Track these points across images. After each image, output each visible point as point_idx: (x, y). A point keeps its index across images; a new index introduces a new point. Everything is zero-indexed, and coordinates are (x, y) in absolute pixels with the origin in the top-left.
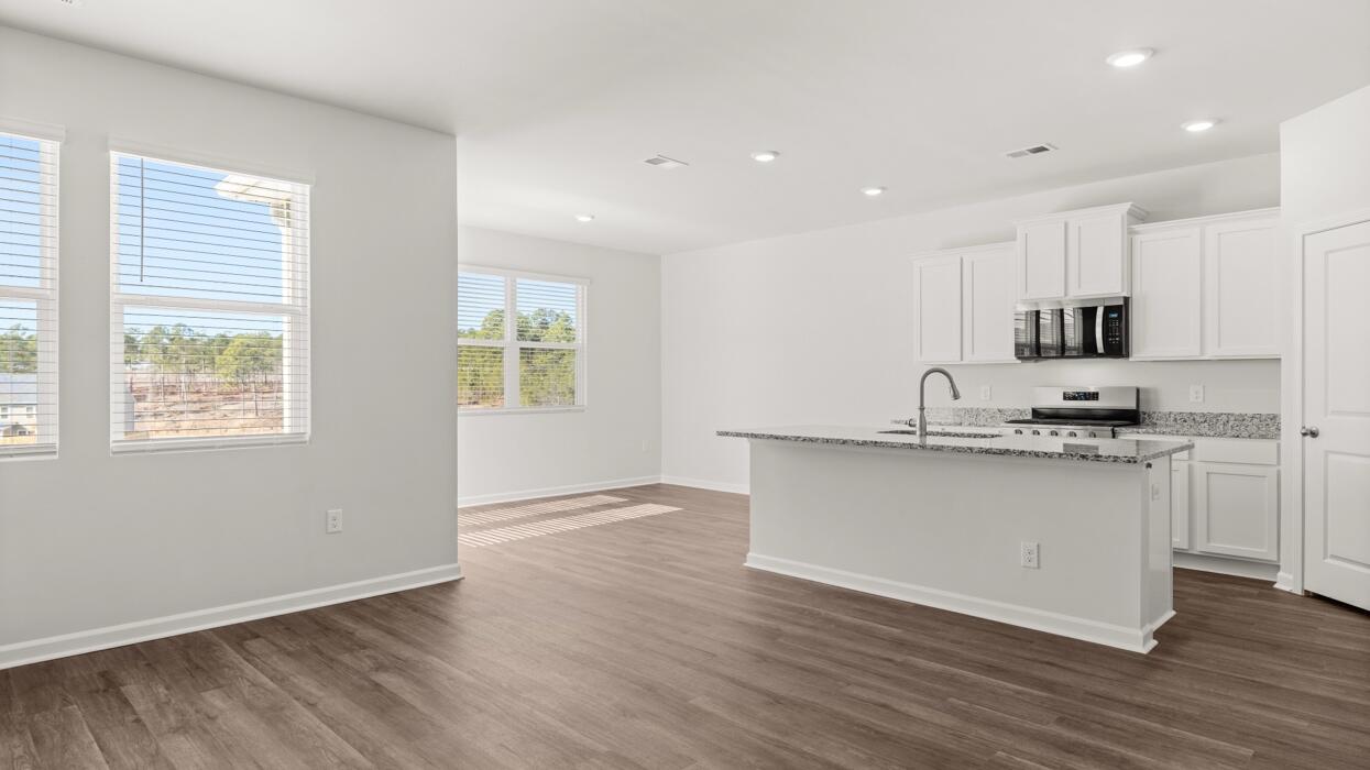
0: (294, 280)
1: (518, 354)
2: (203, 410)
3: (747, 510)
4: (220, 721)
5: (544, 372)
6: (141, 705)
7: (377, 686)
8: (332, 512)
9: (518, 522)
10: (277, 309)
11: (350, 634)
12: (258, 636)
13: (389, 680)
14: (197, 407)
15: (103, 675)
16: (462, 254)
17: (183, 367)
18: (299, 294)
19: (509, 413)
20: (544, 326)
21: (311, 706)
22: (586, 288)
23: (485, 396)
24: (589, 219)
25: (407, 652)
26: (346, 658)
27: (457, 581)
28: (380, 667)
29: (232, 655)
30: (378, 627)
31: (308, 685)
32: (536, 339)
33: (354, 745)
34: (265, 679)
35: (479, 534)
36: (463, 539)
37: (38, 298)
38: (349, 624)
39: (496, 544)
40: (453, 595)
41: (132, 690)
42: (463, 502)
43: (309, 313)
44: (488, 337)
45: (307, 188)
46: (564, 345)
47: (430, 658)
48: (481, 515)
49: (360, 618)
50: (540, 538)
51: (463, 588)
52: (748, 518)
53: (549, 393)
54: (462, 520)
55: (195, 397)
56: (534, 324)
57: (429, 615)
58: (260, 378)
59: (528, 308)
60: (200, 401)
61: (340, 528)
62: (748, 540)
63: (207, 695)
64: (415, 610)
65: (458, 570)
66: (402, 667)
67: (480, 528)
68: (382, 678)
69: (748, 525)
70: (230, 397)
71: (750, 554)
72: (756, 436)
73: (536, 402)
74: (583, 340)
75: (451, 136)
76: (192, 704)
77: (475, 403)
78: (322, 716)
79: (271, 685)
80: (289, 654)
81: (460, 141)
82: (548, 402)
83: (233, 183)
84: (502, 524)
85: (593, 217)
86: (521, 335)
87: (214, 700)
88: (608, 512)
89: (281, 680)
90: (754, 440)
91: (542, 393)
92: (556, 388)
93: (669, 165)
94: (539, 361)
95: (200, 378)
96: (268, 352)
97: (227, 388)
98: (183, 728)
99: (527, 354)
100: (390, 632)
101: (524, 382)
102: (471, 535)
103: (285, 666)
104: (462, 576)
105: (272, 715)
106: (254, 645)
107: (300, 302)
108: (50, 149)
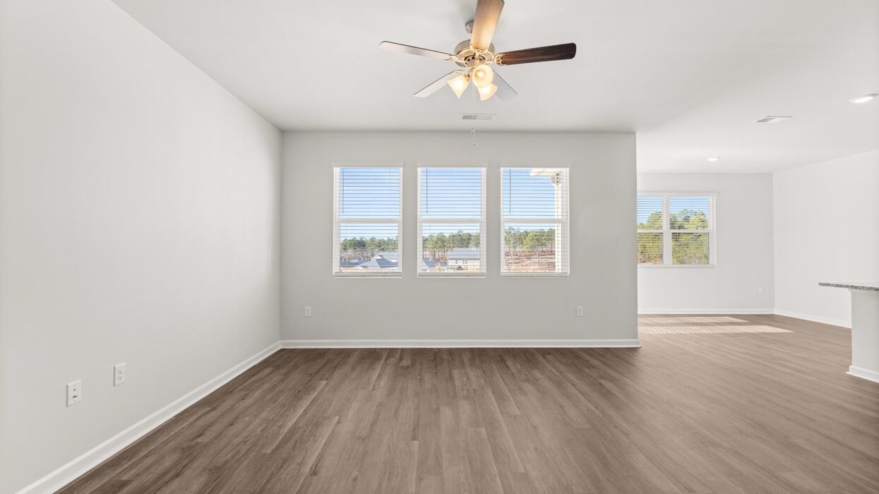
0: (562, 208)
1: (671, 237)
2: (519, 262)
3: (850, 339)
4: (540, 381)
5: (687, 245)
6: (513, 369)
7: (601, 384)
8: (579, 307)
9: (672, 325)
10: (553, 221)
11: (588, 361)
12: (550, 354)
13: (608, 385)
14: (517, 261)
15: (500, 356)
16: (639, 188)
17: (512, 245)
18: (565, 214)
19: (666, 267)
20: (687, 219)
21: (574, 385)
22: (715, 198)
23: (649, 259)
24: (717, 159)
25: (614, 374)
26: (586, 370)
27: (638, 348)
28: (602, 377)
29: (541, 359)
30: (600, 360)
31: (572, 377)
32: (680, 228)
33: (593, 405)
34: (554, 370)
35: (648, 328)
36: (641, 329)
37: (480, 222)
38: (587, 357)
39: (659, 334)
40: (636, 354)
41: (509, 363)
42: (640, 311)
43: (569, 221)
44: (650, 227)
45: (568, 170)
46: (700, 231)
47: (625, 379)
48: (650, 319)
49: (591, 355)
50: (686, 335)
51: (640, 351)
52: (851, 344)
53: (691, 257)
54: (640, 320)
55: (516, 257)
56: (680, 219)
57: (624, 360)
58: (540, 249)
59: (676, 210)
60: (518, 259)
61: (582, 314)
62: (851, 358)
63: (534, 371)
64: (617, 357)
65: (638, 343)
66: (612, 380)
67: (650, 325)
68: (603, 382)
69: (851, 348)
70: (529, 257)
71: (850, 367)
72: (856, 288)
73: (682, 262)
74: (713, 227)
75: (633, 133)
76: (530, 373)
77: (644, 262)
78: (578, 390)
79: (557, 373)
80: (563, 363)
81: (637, 135)
82: (690, 263)
83: (534, 171)
84: (663, 325)
85: (719, 158)
86: (673, 225)
87: (537, 374)
88: (732, 327)
89: (561, 373)
90: (854, 290)
91: (686, 257)
92: (695, 254)
93: (776, 120)
94: (683, 239)
95: (517, 249)
96: (543, 238)
97: (527, 253)
98: (527, 380)
99: (676, 237)
100: (605, 364)
101: (674, 251)
102: (644, 328)
103: (562, 368)
104: (639, 346)
105: (559, 384)
106: (549, 357)
107: (565, 217)
108: (484, 170)
